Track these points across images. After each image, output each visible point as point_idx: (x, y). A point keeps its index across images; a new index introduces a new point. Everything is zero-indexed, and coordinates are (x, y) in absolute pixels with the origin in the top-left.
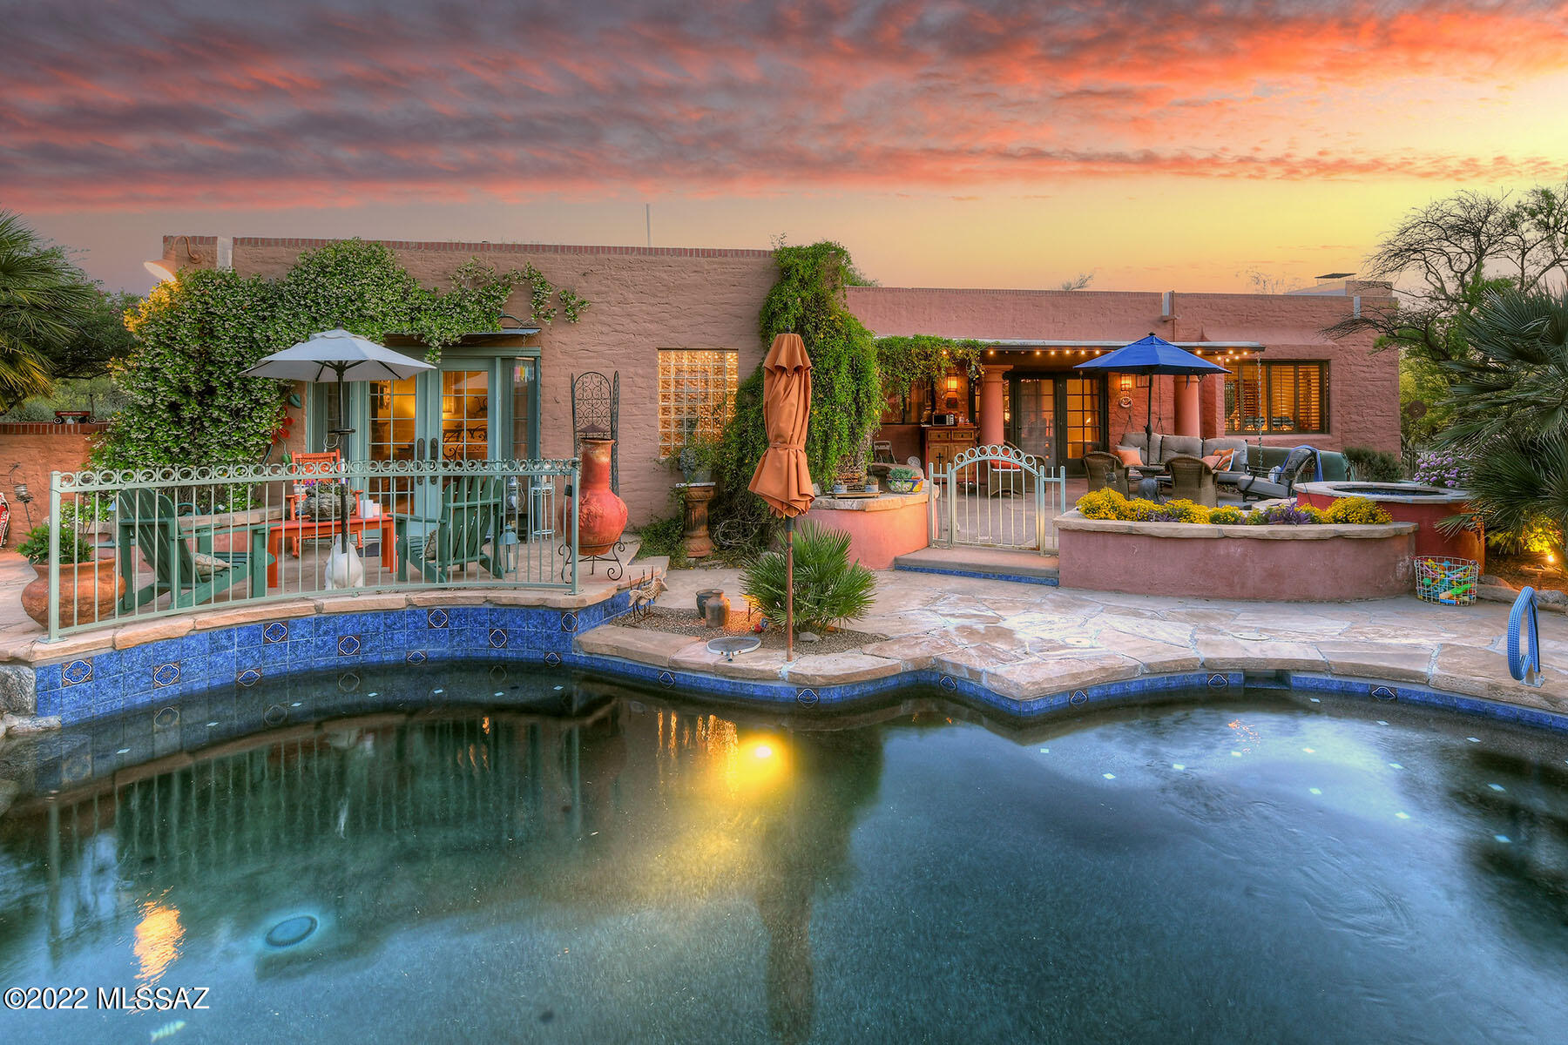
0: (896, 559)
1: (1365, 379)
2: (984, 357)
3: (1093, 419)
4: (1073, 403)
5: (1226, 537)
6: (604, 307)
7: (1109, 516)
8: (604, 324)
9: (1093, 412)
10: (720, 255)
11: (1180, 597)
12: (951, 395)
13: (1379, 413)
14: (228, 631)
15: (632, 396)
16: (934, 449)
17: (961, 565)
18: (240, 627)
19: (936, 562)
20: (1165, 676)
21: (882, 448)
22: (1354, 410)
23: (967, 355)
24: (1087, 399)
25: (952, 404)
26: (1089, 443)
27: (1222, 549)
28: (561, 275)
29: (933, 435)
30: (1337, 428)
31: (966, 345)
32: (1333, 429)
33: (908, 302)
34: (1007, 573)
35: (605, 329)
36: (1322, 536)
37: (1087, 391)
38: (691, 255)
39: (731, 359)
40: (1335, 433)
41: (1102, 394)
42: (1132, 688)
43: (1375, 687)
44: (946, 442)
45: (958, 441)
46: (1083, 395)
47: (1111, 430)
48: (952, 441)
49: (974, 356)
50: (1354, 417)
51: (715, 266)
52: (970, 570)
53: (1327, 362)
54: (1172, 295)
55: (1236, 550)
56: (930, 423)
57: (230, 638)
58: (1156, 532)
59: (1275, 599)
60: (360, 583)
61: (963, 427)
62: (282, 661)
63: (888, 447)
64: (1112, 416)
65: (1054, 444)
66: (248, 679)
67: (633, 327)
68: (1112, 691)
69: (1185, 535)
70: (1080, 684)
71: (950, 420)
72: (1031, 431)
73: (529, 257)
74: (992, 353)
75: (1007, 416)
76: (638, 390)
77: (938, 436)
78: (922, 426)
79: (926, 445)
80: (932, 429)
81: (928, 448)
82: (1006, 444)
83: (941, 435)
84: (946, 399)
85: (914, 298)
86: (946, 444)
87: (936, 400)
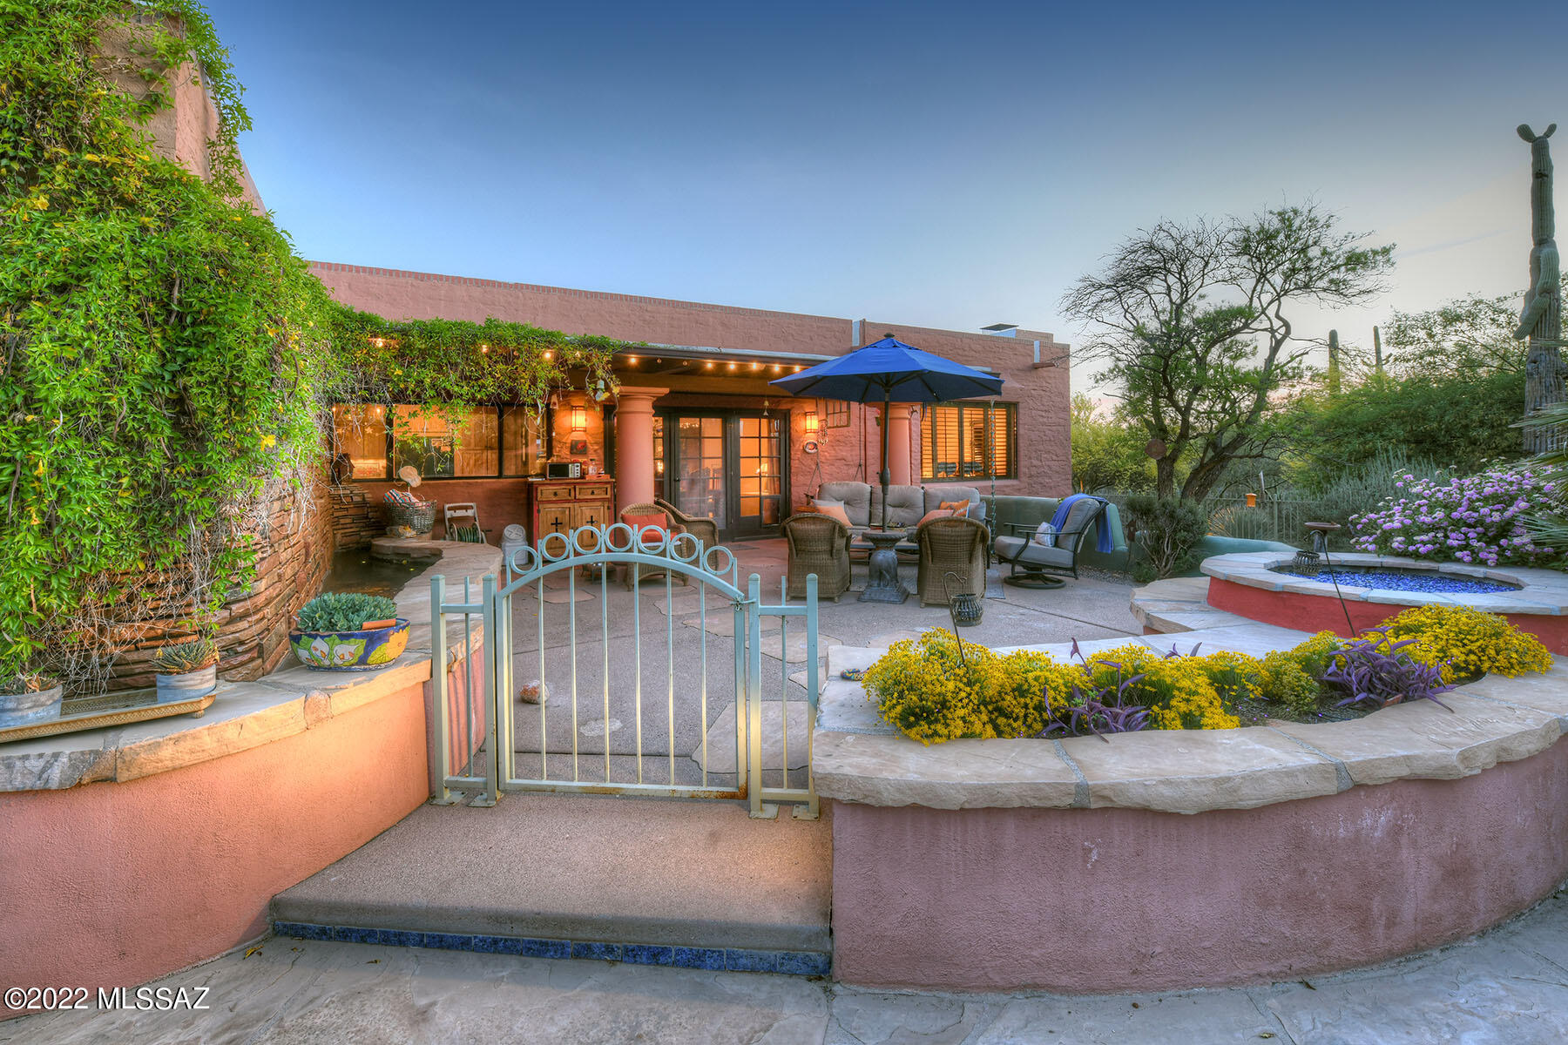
1: (1043, 424)
2: (619, 369)
3: (771, 467)
4: (747, 447)
5: (1356, 788)
7: (978, 727)
9: (770, 457)
12: (577, 436)
13: (1054, 457)
16: (547, 513)
17: (497, 918)
21: (460, 513)
22: (1034, 454)
23: (588, 360)
24: (764, 442)
25: (578, 449)
26: (766, 497)
29: (546, 492)
30: (1025, 474)
31: (586, 344)
32: (1021, 474)
37: (765, 433)
40: (1024, 479)
41: (783, 436)
44: (568, 501)
45: (586, 500)
46: (760, 437)
47: (793, 479)
48: (576, 500)
49: (601, 362)
50: (1035, 462)
53: (1016, 405)
54: (863, 323)
55: (1376, 820)
56: (543, 475)
61: (595, 479)
63: (470, 513)
64: (794, 464)
65: (722, 500)
71: (574, 472)
72: (693, 482)
74: (634, 360)
75: (660, 467)
77: (555, 494)
78: (530, 480)
79: (535, 508)
80: (544, 484)
81: (539, 511)
82: (657, 503)
83: (559, 492)
84: (569, 441)
85: (518, 297)
86: (566, 505)
87: (554, 443)
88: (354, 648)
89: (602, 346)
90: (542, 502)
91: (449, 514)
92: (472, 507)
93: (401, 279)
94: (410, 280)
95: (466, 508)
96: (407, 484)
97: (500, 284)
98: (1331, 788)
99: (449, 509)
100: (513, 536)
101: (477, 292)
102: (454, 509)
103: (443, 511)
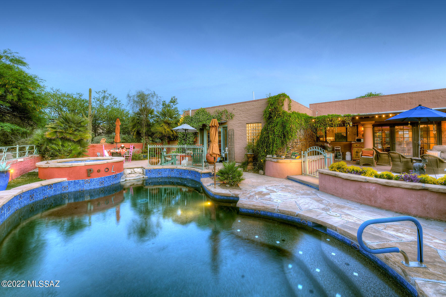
0: (288, 176)
5: (368, 182)
6: (237, 115)
8: (237, 119)
10: (257, 101)
11: (352, 201)
14: (167, 169)
15: (242, 134)
16: (355, 150)
17: (299, 180)
18: (168, 169)
19: (294, 178)
20: (286, 215)
27: (366, 186)
28: (230, 109)
29: (355, 145)
33: (347, 104)
34: (308, 184)
35: (237, 120)
36: (414, 188)
38: (252, 102)
39: (260, 125)
42: (275, 215)
43: (352, 243)
48: (362, 147)
51: (257, 104)
52: (301, 182)
55: (373, 188)
56: (355, 141)
57: (167, 170)
58: (343, 177)
59: (389, 210)
60: (186, 165)
62: (173, 175)
66: (169, 177)
67: (242, 119)
68: (268, 214)
69: (353, 179)
70: (255, 208)
71: (362, 141)
72: (400, 144)
73: (225, 107)
74: (357, 118)
76: (243, 133)
77: (357, 146)
78: (352, 142)
79: (352, 148)
80: (355, 143)
81: (353, 149)
82: (373, 148)
83: (357, 145)
84: (362, 133)
85: (349, 102)
86: (359, 148)
87: (358, 134)
88: (294, 157)
89: (348, 116)
90: (353, 147)
91: (335, 149)
92: (340, 148)
93: (327, 104)
94: (328, 103)
95: (339, 148)
96: (328, 142)
97: (345, 100)
98: (364, 181)
99: (335, 148)
100: (348, 154)
101: (340, 103)
102: (336, 148)
103: (334, 148)
